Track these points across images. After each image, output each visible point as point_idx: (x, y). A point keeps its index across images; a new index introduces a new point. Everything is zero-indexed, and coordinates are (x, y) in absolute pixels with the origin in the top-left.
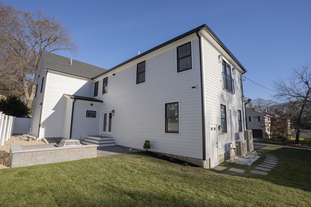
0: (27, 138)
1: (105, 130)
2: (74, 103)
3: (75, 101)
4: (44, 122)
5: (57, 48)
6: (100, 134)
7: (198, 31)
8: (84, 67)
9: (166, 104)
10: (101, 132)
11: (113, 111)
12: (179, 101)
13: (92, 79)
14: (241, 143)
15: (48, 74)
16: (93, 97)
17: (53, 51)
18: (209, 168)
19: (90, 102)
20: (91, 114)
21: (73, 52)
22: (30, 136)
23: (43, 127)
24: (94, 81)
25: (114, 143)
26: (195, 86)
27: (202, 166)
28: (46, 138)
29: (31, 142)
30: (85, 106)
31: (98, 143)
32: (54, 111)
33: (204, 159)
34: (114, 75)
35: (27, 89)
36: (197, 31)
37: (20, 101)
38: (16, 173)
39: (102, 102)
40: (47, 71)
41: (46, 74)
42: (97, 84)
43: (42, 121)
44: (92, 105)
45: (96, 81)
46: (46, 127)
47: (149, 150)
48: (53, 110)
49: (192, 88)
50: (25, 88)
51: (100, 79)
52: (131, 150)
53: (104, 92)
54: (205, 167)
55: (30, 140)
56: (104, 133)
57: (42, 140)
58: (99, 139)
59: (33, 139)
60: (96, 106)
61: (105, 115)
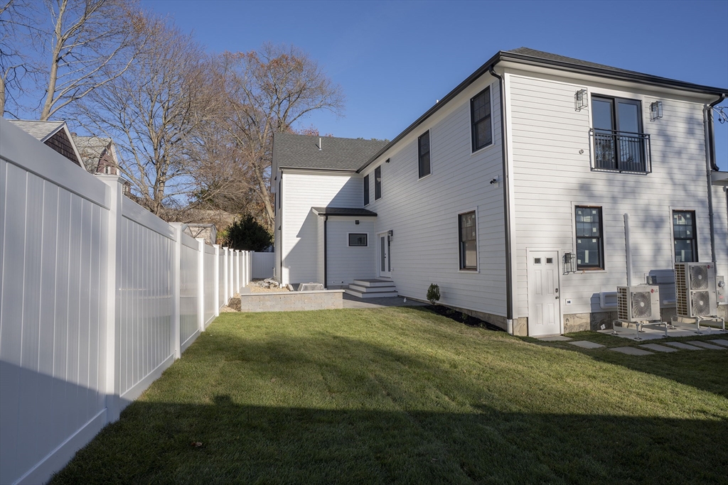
0: (267, 284)
1: (383, 269)
2: (325, 222)
3: (327, 219)
4: (286, 258)
5: (306, 107)
6: (377, 277)
7: (493, 66)
8: (344, 149)
9: (460, 216)
10: (378, 274)
11: (391, 232)
12: (475, 209)
13: (358, 172)
14: (627, 291)
15: (284, 175)
16: (362, 206)
17: (300, 115)
18: (526, 335)
19: (354, 219)
20: (358, 240)
21: (334, 109)
22: (271, 281)
23: (286, 267)
24: (363, 175)
25: (395, 291)
26: (496, 178)
27: (503, 330)
28: (292, 285)
29: (272, 291)
30: (346, 225)
31: (365, 291)
32: (299, 239)
33: (510, 316)
34: (388, 161)
35: (267, 198)
36: (491, 65)
37: (257, 223)
38: (244, 316)
39: (375, 215)
40: (282, 172)
41: (282, 177)
42: (366, 179)
43: (284, 257)
44: (357, 223)
45: (365, 175)
46: (290, 267)
47: (438, 302)
48: (297, 236)
49: (491, 182)
50: (264, 197)
51: (370, 171)
52: (405, 300)
53: (378, 195)
54: (511, 332)
55: (272, 286)
56: (383, 274)
57: (287, 287)
58: (368, 284)
59: (275, 286)
60: (364, 225)
61: (383, 239)
